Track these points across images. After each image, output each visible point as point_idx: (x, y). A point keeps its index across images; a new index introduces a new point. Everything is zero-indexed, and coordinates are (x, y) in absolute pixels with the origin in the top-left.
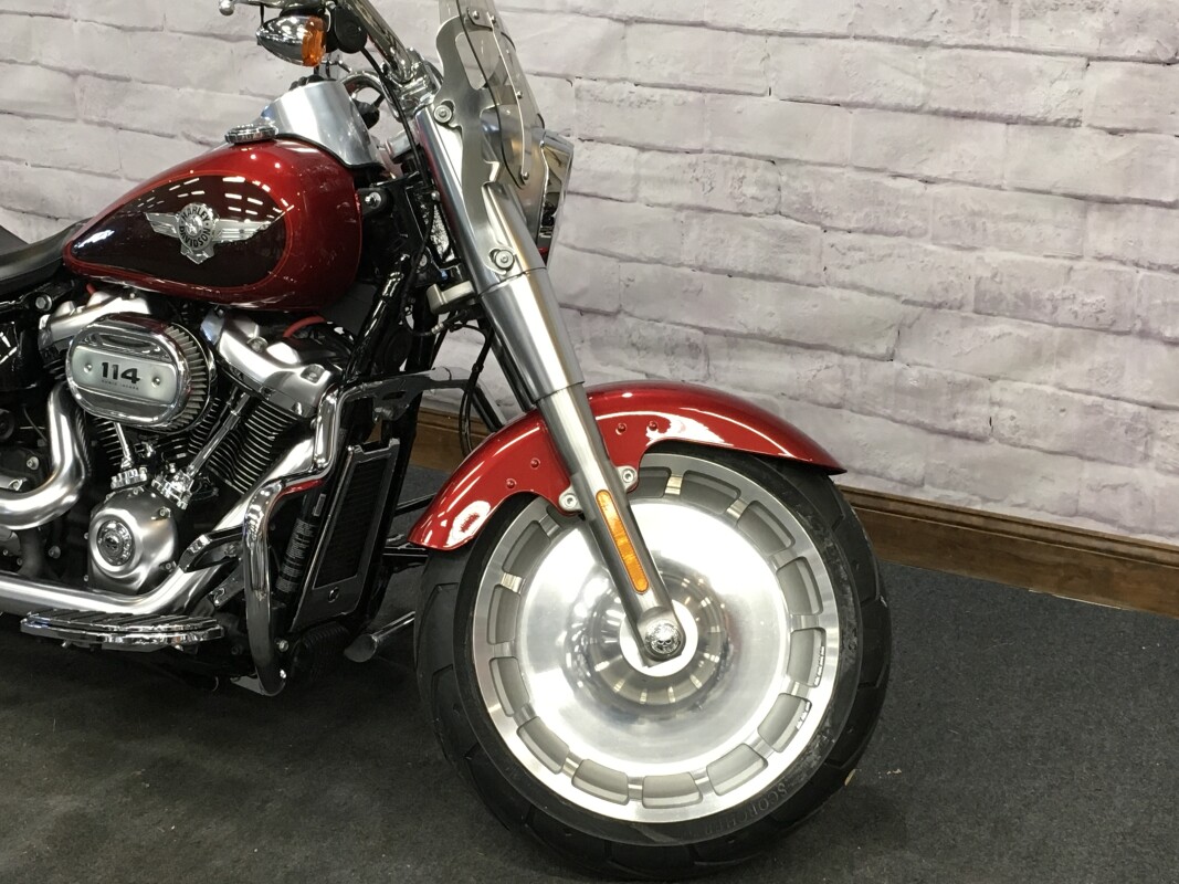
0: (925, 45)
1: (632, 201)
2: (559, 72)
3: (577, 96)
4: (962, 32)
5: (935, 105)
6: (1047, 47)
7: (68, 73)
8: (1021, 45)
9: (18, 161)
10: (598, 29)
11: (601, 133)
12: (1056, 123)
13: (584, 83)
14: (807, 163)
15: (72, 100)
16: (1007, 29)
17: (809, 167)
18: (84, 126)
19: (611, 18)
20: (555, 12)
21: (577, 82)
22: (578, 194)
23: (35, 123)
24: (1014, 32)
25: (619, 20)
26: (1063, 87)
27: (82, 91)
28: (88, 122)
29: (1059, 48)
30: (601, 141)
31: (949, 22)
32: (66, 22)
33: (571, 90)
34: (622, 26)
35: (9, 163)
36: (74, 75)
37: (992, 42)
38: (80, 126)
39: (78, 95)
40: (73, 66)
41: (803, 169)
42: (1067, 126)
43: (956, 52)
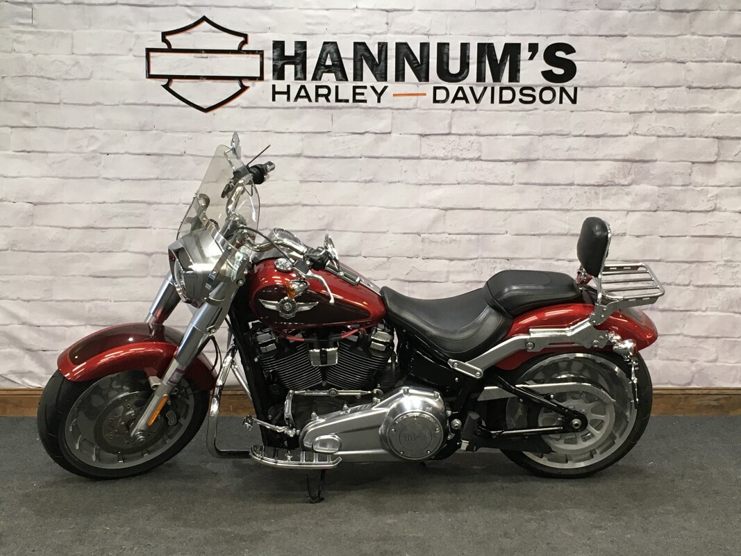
0: (568, 210)
1: (446, 282)
2: (415, 232)
3: (422, 241)
4: (582, 205)
5: (573, 232)
6: (613, 208)
7: (147, 254)
8: (604, 208)
9: (105, 300)
10: (433, 213)
11: (432, 256)
12: (618, 235)
13: (426, 235)
14: (522, 259)
15: (147, 267)
16: (598, 203)
17: (524, 260)
18: (152, 279)
19: (439, 209)
20: (413, 208)
21: (423, 236)
22: (421, 282)
23: (120, 280)
24: (601, 204)
25: (443, 209)
26: (619, 222)
27: (154, 262)
28: (153, 276)
29: (617, 208)
30: (432, 259)
31: (577, 201)
32: (148, 230)
33: (420, 238)
34: (444, 211)
35: (99, 302)
36: (150, 255)
37: (592, 208)
38: (149, 279)
39: (150, 264)
40: (150, 250)
41: (520, 261)
42: (622, 236)
43: (580, 212)
